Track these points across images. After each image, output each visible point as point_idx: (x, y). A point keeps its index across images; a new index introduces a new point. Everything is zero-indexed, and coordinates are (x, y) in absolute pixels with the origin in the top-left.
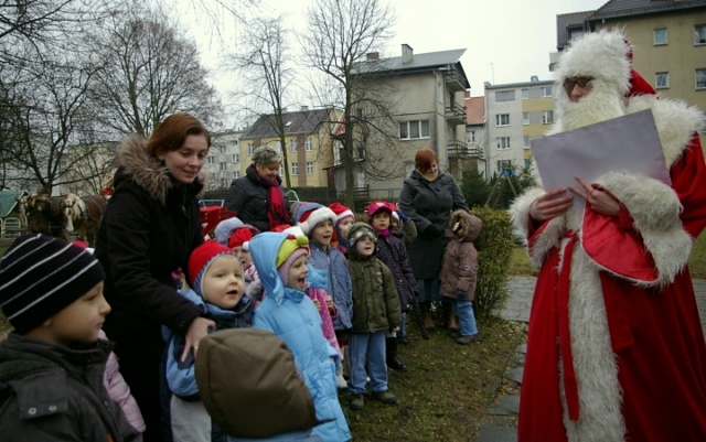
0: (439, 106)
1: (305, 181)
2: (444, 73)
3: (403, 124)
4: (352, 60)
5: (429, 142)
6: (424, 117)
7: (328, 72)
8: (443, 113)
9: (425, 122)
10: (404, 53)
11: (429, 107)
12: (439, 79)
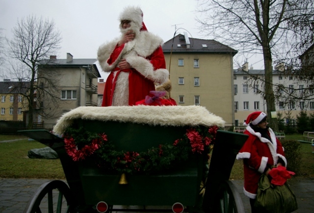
0: (82, 84)
1: (17, 117)
2: (86, 69)
3: (63, 92)
4: (37, 57)
5: (76, 101)
6: (74, 89)
7: (24, 61)
8: (85, 88)
9: (75, 91)
10: (68, 57)
11: (77, 84)
12: (83, 71)
